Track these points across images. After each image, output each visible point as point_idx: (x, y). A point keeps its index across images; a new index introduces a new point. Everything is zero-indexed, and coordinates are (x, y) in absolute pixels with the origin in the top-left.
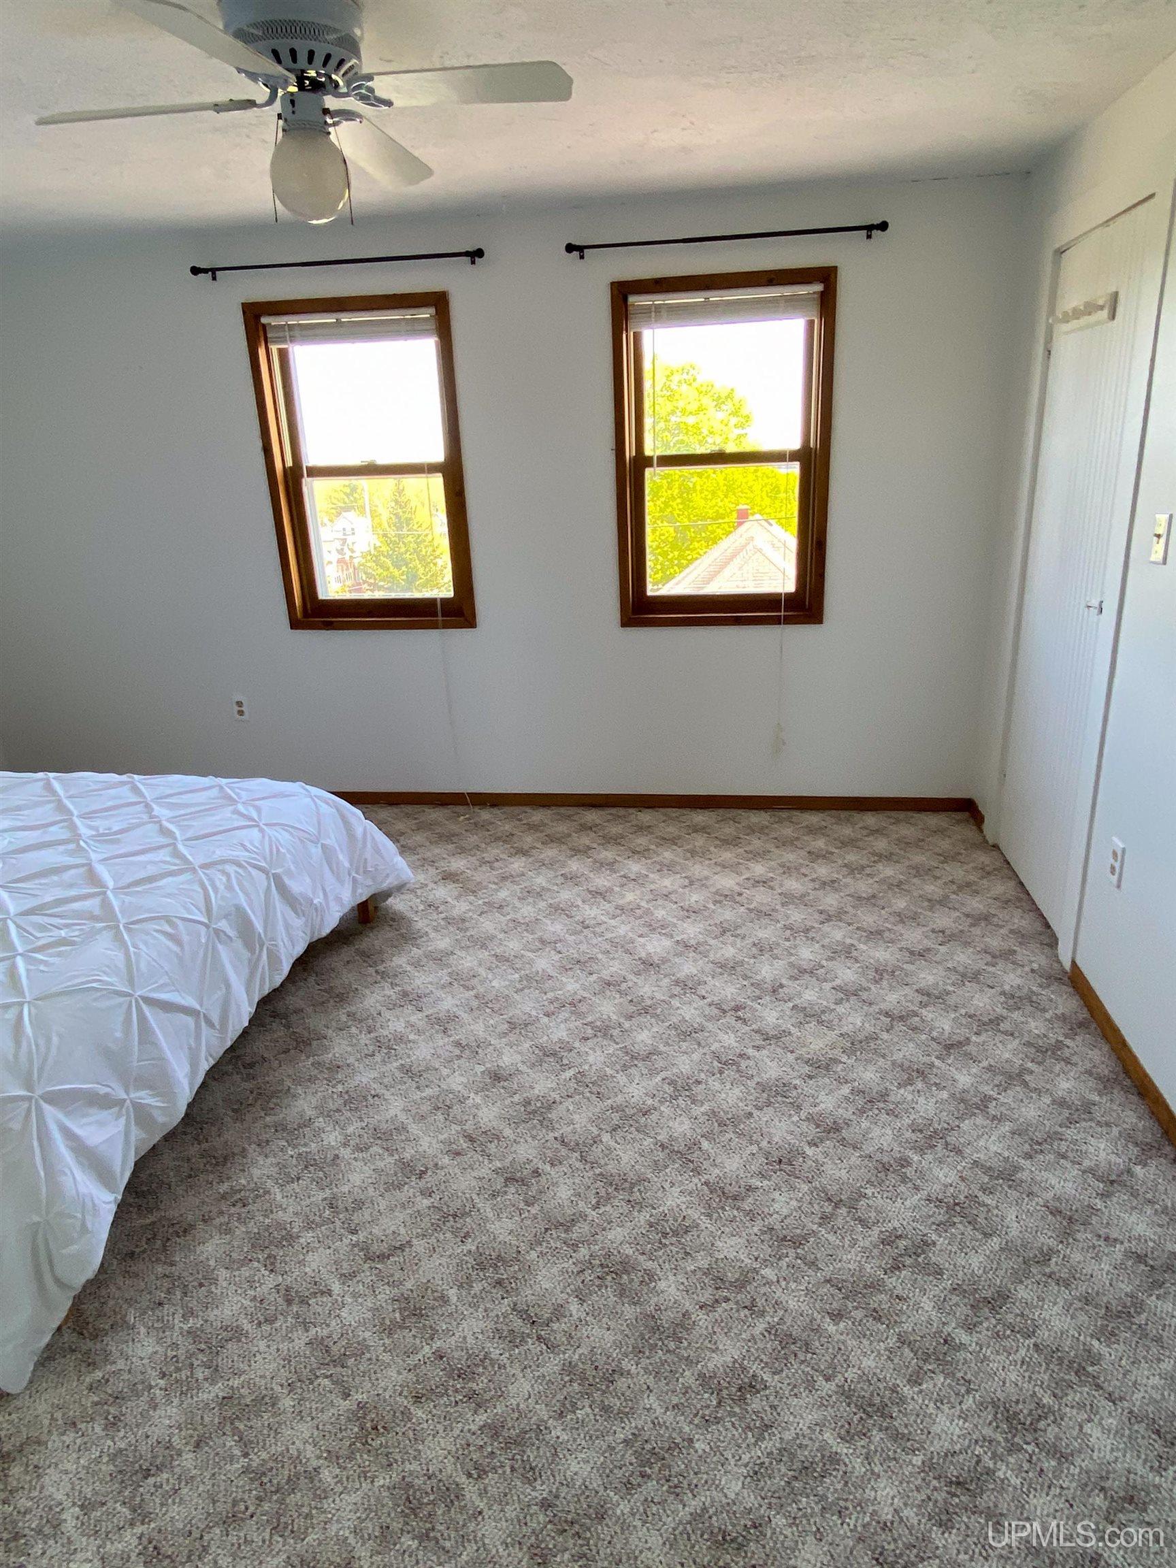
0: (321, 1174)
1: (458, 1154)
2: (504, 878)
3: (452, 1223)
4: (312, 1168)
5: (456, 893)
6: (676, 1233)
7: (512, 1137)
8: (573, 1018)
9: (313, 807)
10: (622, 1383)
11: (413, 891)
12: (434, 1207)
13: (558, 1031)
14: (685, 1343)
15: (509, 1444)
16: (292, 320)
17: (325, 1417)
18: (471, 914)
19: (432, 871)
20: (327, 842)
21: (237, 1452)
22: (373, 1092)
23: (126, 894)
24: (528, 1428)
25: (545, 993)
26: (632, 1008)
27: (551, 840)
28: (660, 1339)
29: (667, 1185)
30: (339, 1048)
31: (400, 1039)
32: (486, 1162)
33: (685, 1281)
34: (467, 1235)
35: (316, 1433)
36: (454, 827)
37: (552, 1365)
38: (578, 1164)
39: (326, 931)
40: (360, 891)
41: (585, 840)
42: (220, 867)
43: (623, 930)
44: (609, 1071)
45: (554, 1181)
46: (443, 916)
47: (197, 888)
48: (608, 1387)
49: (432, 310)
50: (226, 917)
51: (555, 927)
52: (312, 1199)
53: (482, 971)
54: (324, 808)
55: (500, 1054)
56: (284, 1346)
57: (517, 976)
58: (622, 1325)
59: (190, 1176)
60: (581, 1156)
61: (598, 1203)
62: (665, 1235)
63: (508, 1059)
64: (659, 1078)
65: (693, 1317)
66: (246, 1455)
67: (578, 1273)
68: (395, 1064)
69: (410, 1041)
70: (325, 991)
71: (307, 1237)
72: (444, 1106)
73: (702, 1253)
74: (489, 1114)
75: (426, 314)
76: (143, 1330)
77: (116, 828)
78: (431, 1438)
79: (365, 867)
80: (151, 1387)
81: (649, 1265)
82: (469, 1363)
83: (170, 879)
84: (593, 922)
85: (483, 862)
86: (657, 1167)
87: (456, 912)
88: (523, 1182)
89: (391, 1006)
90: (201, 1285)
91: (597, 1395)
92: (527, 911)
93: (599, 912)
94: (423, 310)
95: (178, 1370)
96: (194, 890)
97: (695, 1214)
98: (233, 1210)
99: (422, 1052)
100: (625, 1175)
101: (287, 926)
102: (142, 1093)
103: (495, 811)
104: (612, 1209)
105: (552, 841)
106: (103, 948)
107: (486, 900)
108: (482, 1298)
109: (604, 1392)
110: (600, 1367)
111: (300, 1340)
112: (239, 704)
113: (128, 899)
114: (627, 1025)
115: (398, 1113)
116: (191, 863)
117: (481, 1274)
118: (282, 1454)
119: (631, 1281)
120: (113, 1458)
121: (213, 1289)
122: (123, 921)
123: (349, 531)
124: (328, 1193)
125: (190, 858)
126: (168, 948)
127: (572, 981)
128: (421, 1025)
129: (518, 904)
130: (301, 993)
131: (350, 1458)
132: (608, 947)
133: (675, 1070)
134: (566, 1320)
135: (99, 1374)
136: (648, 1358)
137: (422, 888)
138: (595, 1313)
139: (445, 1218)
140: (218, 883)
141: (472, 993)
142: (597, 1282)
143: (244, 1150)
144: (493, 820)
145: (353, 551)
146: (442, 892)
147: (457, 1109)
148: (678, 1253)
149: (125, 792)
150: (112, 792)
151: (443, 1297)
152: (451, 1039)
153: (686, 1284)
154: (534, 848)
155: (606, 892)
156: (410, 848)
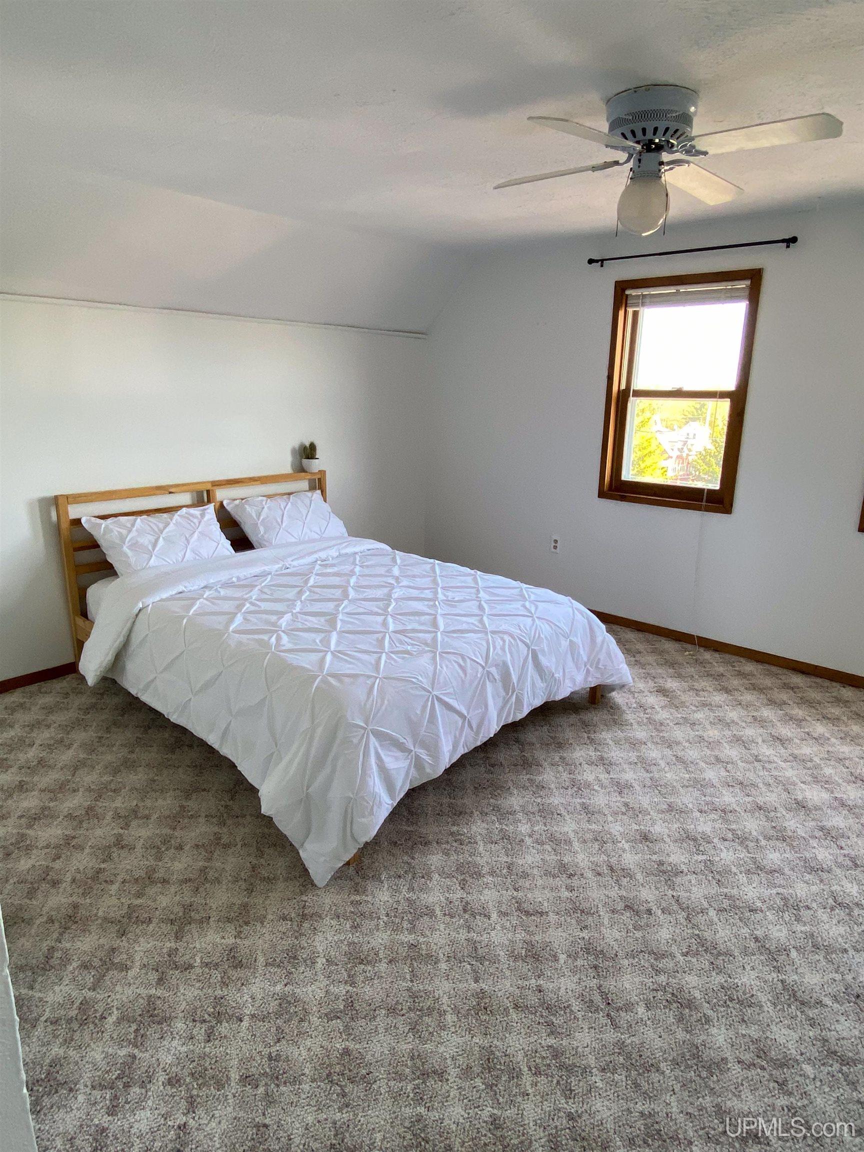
0: (510, 846)
1: (599, 874)
2: (704, 705)
3: (579, 915)
4: (505, 841)
5: (663, 704)
6: (741, 1002)
7: (641, 881)
8: (720, 821)
9: (571, 615)
10: (655, 1077)
11: (633, 693)
12: (571, 899)
13: (705, 826)
14: (715, 1078)
15: (561, 1067)
16: (646, 292)
17: (461, 986)
18: (668, 721)
19: (651, 684)
20: (574, 639)
21: (408, 977)
22: (559, 812)
23: (447, 636)
24: (578, 1065)
25: (705, 796)
26: (772, 832)
27: (754, 687)
28: (697, 1065)
29: (748, 968)
30: (548, 776)
31: (588, 785)
32: (616, 888)
33: (733, 1037)
34: (586, 927)
35: (452, 992)
36: (680, 659)
37: (610, 1036)
38: (682, 920)
39: (559, 697)
40: (590, 679)
41: (784, 696)
42: (500, 635)
43: (789, 773)
44: (734, 869)
45: (661, 923)
46: (647, 716)
47: (484, 643)
48: (644, 1072)
49: (748, 282)
50: (497, 666)
51: (731, 752)
52: (499, 859)
53: (662, 764)
54: (578, 616)
55: (654, 823)
56: (453, 934)
57: (687, 776)
58: (671, 1039)
59: (439, 814)
60: (688, 917)
61: (687, 953)
62: (731, 1000)
63: (659, 829)
64: (774, 891)
65: (730, 1065)
66: (412, 981)
67: (653, 990)
68: (579, 800)
69: (594, 790)
70: (552, 738)
71: (489, 879)
72: (601, 840)
73: (756, 1027)
74: (630, 859)
75: (743, 285)
76: (386, 886)
77: (456, 599)
78: (515, 1033)
79: (598, 663)
80: (379, 918)
81: (710, 1013)
82: (556, 1004)
83: (472, 634)
84: (766, 759)
85: (691, 689)
86: (745, 952)
87: (657, 717)
88: (637, 913)
89: (590, 763)
90: (423, 877)
91: (634, 1073)
92: (713, 733)
93: (773, 752)
94: (742, 282)
95: (395, 916)
96: (481, 644)
97: (763, 998)
98: (455, 844)
99: (600, 800)
100: (716, 944)
101: (533, 684)
102: (422, 751)
103: (717, 655)
104: (696, 963)
105: (754, 689)
106: (424, 661)
107: (684, 716)
108: (580, 970)
109: (639, 1074)
110: (643, 1057)
111: (463, 935)
112: (556, 541)
113: (446, 639)
114: (763, 842)
115: (570, 832)
116: (486, 628)
117: (585, 955)
118: (430, 992)
119: (691, 1016)
120: (349, 944)
121: (428, 882)
122: (439, 650)
123: (691, 436)
124: (509, 860)
125: (487, 625)
126: (458, 673)
127: (731, 795)
128: (606, 782)
129: (708, 727)
130: (537, 733)
131: (466, 1016)
132: (771, 782)
133: (791, 891)
134: (632, 1014)
135: (358, 898)
136: (682, 1071)
137: (639, 692)
138: (655, 1021)
139: (575, 910)
140: (497, 644)
141: (649, 775)
142: (664, 1003)
143: (472, 813)
144: (711, 661)
145: (690, 450)
146: (652, 700)
147: (609, 846)
148: (736, 1016)
149: (469, 579)
150: (463, 578)
151: (555, 956)
152: (623, 800)
153: (734, 1040)
154: (737, 690)
155: (786, 740)
156: (640, 663)
